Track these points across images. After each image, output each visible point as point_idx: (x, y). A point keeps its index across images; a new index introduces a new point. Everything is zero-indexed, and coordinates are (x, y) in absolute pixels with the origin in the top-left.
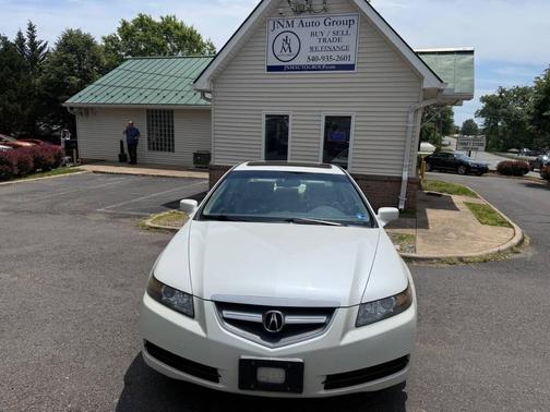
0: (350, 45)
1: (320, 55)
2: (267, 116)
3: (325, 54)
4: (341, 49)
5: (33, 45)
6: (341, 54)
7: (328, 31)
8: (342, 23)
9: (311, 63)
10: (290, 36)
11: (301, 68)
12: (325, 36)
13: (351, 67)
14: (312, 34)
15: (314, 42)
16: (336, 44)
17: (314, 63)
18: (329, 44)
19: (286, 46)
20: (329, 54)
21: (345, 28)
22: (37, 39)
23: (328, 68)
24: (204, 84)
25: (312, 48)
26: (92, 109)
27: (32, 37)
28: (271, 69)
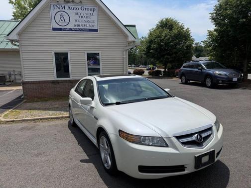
0: (94, 20)
1: (80, 24)
2: (55, 53)
3: (83, 24)
4: (90, 21)
6: (91, 24)
7: (83, 13)
8: (89, 9)
9: (76, 27)
10: (64, 13)
11: (71, 30)
12: (82, 15)
13: (96, 30)
14: (76, 14)
15: (77, 17)
16: (88, 19)
17: (78, 27)
18: (84, 19)
19: (62, 19)
20: (85, 24)
21: (91, 12)
23: (85, 30)
24: (14, 36)
25: (76, 20)
28: (54, 29)
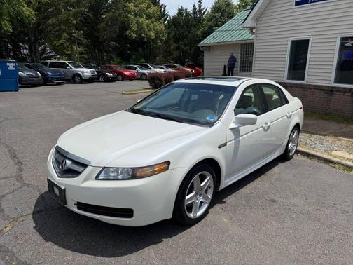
2: (293, 41)
5: (200, 11)
22: (202, 7)
24: (249, 23)
26: (212, 46)
27: (200, 6)
28: (298, 3)
